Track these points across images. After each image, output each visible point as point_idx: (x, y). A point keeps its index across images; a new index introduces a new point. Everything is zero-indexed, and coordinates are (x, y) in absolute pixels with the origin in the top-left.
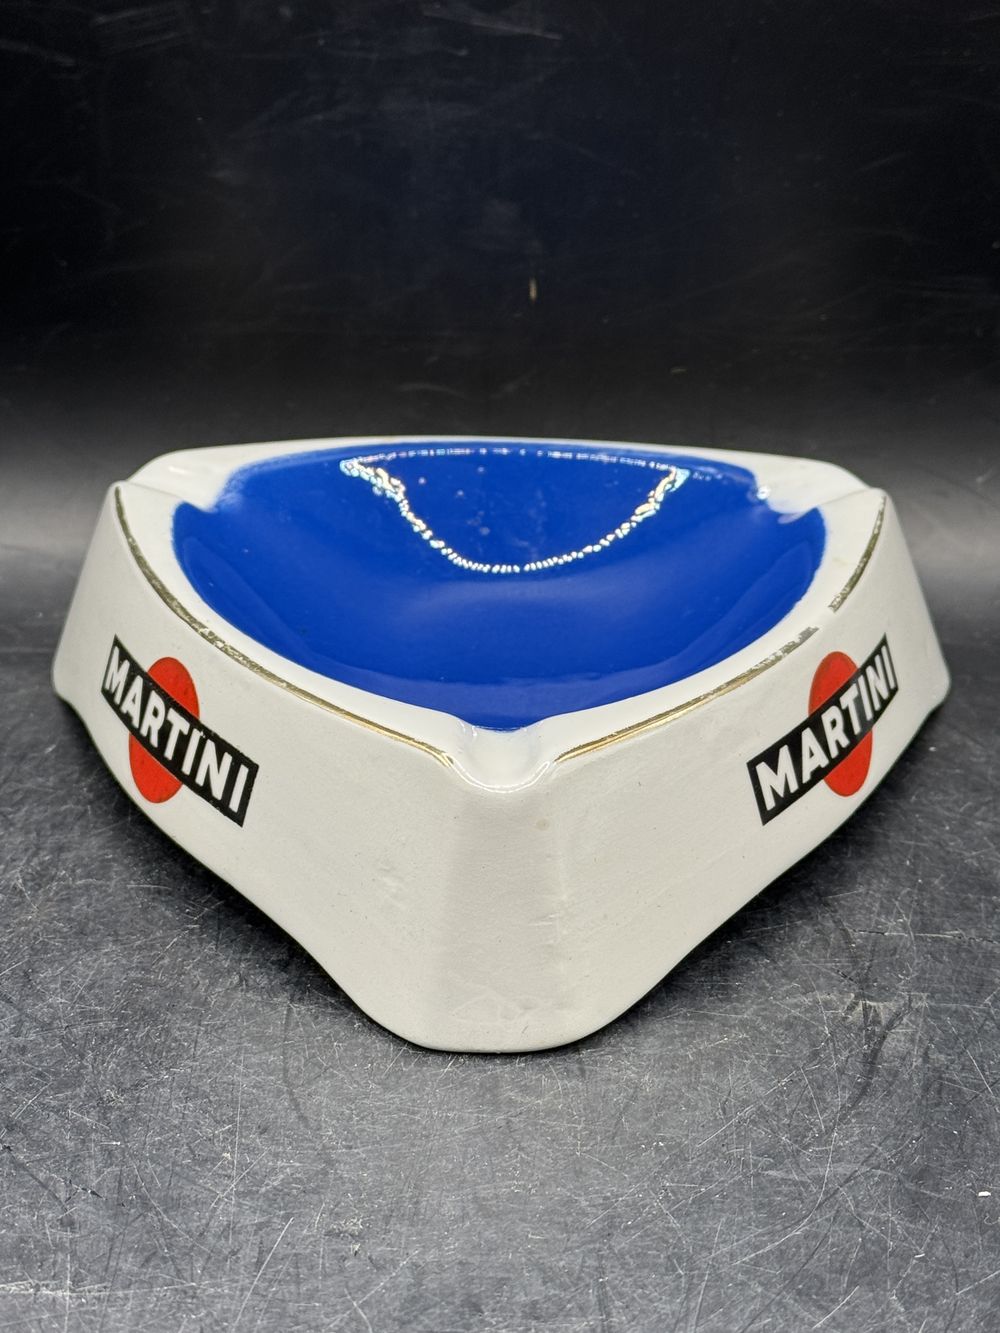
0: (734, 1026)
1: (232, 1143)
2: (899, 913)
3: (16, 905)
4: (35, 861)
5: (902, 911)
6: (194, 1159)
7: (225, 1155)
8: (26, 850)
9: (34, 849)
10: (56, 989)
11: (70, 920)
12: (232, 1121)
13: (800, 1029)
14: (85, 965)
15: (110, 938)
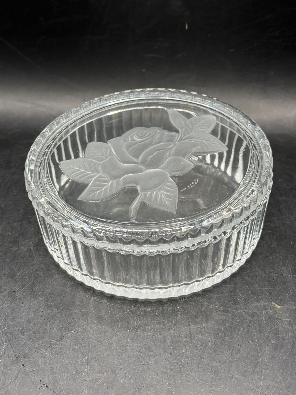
0: (236, 316)
1: (87, 365)
2: (288, 266)
3: (30, 257)
4: (37, 238)
5: (289, 265)
6: (76, 372)
7: (86, 370)
8: (34, 233)
9: (37, 233)
10: (40, 294)
11: (46, 264)
12: (88, 355)
13: (256, 317)
14: (49, 284)
15: (57, 272)
